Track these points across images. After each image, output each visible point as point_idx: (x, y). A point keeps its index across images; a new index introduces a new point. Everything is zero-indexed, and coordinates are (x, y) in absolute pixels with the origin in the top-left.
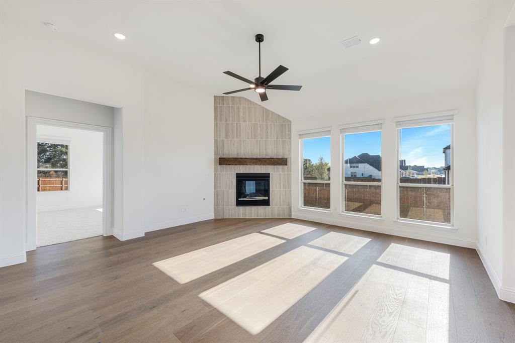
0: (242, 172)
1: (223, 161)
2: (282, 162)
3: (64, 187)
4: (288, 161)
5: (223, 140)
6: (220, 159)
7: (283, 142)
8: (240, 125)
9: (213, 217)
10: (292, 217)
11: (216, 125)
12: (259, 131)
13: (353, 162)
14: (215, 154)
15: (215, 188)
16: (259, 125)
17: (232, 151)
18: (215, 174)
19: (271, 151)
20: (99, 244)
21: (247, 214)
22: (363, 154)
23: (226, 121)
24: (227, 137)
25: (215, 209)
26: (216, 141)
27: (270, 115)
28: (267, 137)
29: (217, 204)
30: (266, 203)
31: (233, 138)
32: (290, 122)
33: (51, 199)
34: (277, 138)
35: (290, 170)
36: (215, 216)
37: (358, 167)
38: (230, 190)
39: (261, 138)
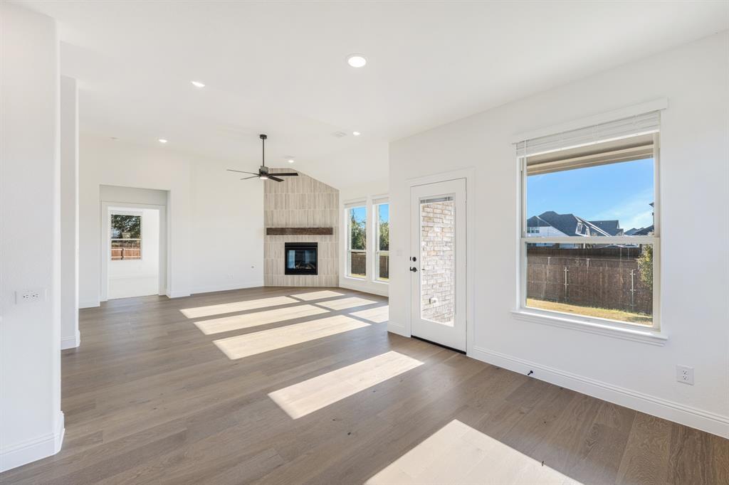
0: (290, 241)
1: (270, 231)
2: (328, 231)
3: (138, 256)
4: (334, 231)
5: (272, 211)
6: (268, 229)
7: (331, 212)
8: (289, 195)
9: (263, 285)
10: (340, 286)
11: (266, 196)
12: (307, 201)
13: (533, 223)
14: (265, 224)
15: (265, 257)
16: (307, 196)
17: (280, 222)
18: (265, 244)
19: (319, 222)
20: (156, 299)
21: (295, 282)
22: (547, 213)
23: (275, 192)
24: (276, 208)
25: (265, 277)
26: (266, 212)
27: (318, 184)
28: (315, 208)
29: (266, 272)
30: (314, 271)
31: (282, 208)
32: (338, 191)
33: (127, 265)
34: (325, 208)
35: (337, 239)
36: (265, 283)
37: (538, 232)
38: (279, 260)
39: (310, 208)
